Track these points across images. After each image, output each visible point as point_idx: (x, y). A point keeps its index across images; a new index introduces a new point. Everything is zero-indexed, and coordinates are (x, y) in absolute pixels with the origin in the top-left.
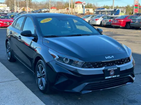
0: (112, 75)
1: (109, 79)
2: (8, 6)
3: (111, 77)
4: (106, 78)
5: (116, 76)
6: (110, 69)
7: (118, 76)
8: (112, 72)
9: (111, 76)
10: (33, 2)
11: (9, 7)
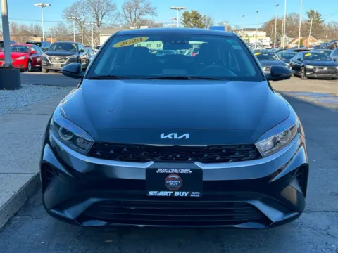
0: (174, 189)
1: (161, 197)
2: (267, 36)
3: (170, 193)
4: (151, 193)
5: (186, 194)
6: (165, 171)
7: (196, 194)
8: (174, 179)
9: (168, 190)
10: (327, 24)
11: (268, 39)
